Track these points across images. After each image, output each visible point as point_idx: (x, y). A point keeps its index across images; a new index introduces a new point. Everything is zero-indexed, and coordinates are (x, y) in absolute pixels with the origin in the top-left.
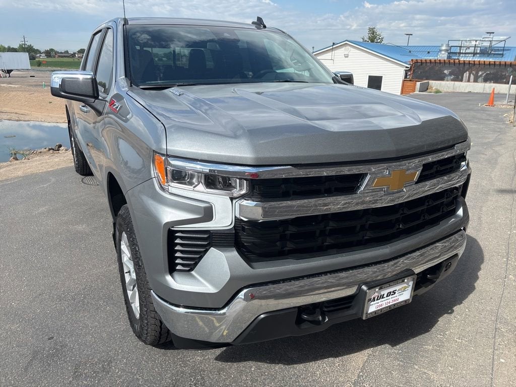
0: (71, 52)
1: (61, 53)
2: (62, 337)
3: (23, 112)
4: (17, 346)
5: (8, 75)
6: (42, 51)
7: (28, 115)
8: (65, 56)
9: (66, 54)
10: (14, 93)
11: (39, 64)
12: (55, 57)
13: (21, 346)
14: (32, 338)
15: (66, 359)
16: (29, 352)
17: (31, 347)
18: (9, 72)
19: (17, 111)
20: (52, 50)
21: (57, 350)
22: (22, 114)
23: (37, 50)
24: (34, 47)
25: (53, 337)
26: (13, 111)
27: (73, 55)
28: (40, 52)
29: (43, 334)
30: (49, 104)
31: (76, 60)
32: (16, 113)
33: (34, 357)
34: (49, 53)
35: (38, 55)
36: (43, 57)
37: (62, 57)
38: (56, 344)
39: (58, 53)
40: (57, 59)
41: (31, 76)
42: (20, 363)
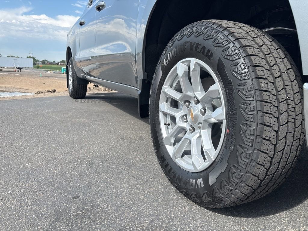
0: (56, 62)
1: (51, 62)
2: (89, 196)
3: (27, 88)
4: (33, 205)
5: (20, 70)
6: (40, 61)
7: (30, 90)
8: (53, 64)
9: (54, 63)
10: (23, 78)
11: (38, 67)
12: (47, 64)
13: (38, 205)
14: (52, 196)
15: (103, 221)
16: (50, 212)
17: (51, 206)
18: (21, 69)
19: (23, 87)
20: (46, 60)
21: (87, 210)
22: (27, 89)
23: (37, 60)
24: (36, 59)
25: (79, 197)
26: (22, 87)
27: (58, 64)
28: (39, 62)
29: (65, 193)
30: (43, 84)
31: (59, 66)
32: (23, 89)
33: (57, 218)
34: (44, 62)
35: (38, 63)
36: (40, 64)
37: (51, 64)
38: (84, 203)
39: (49, 62)
40: (48, 65)
41: (33, 72)
42: (39, 225)
